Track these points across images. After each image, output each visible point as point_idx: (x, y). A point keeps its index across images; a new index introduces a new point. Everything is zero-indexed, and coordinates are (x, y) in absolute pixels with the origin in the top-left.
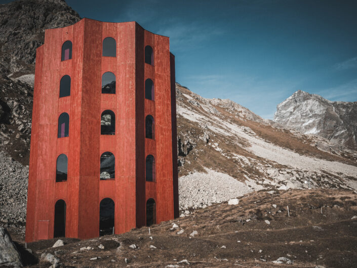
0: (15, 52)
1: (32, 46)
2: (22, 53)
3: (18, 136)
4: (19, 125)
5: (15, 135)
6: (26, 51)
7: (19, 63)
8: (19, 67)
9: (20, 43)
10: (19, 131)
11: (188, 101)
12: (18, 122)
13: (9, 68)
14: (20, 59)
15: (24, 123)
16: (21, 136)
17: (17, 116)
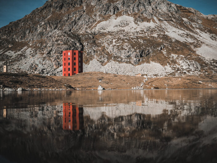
0: (99, 11)
1: (105, 6)
2: (101, 11)
3: (86, 55)
4: (87, 51)
5: (85, 54)
6: (103, 9)
7: (100, 16)
8: (100, 18)
9: (101, 5)
10: (86, 53)
11: (183, 22)
12: (87, 50)
13: (96, 19)
14: (101, 14)
15: (88, 50)
16: (87, 55)
17: (87, 48)
